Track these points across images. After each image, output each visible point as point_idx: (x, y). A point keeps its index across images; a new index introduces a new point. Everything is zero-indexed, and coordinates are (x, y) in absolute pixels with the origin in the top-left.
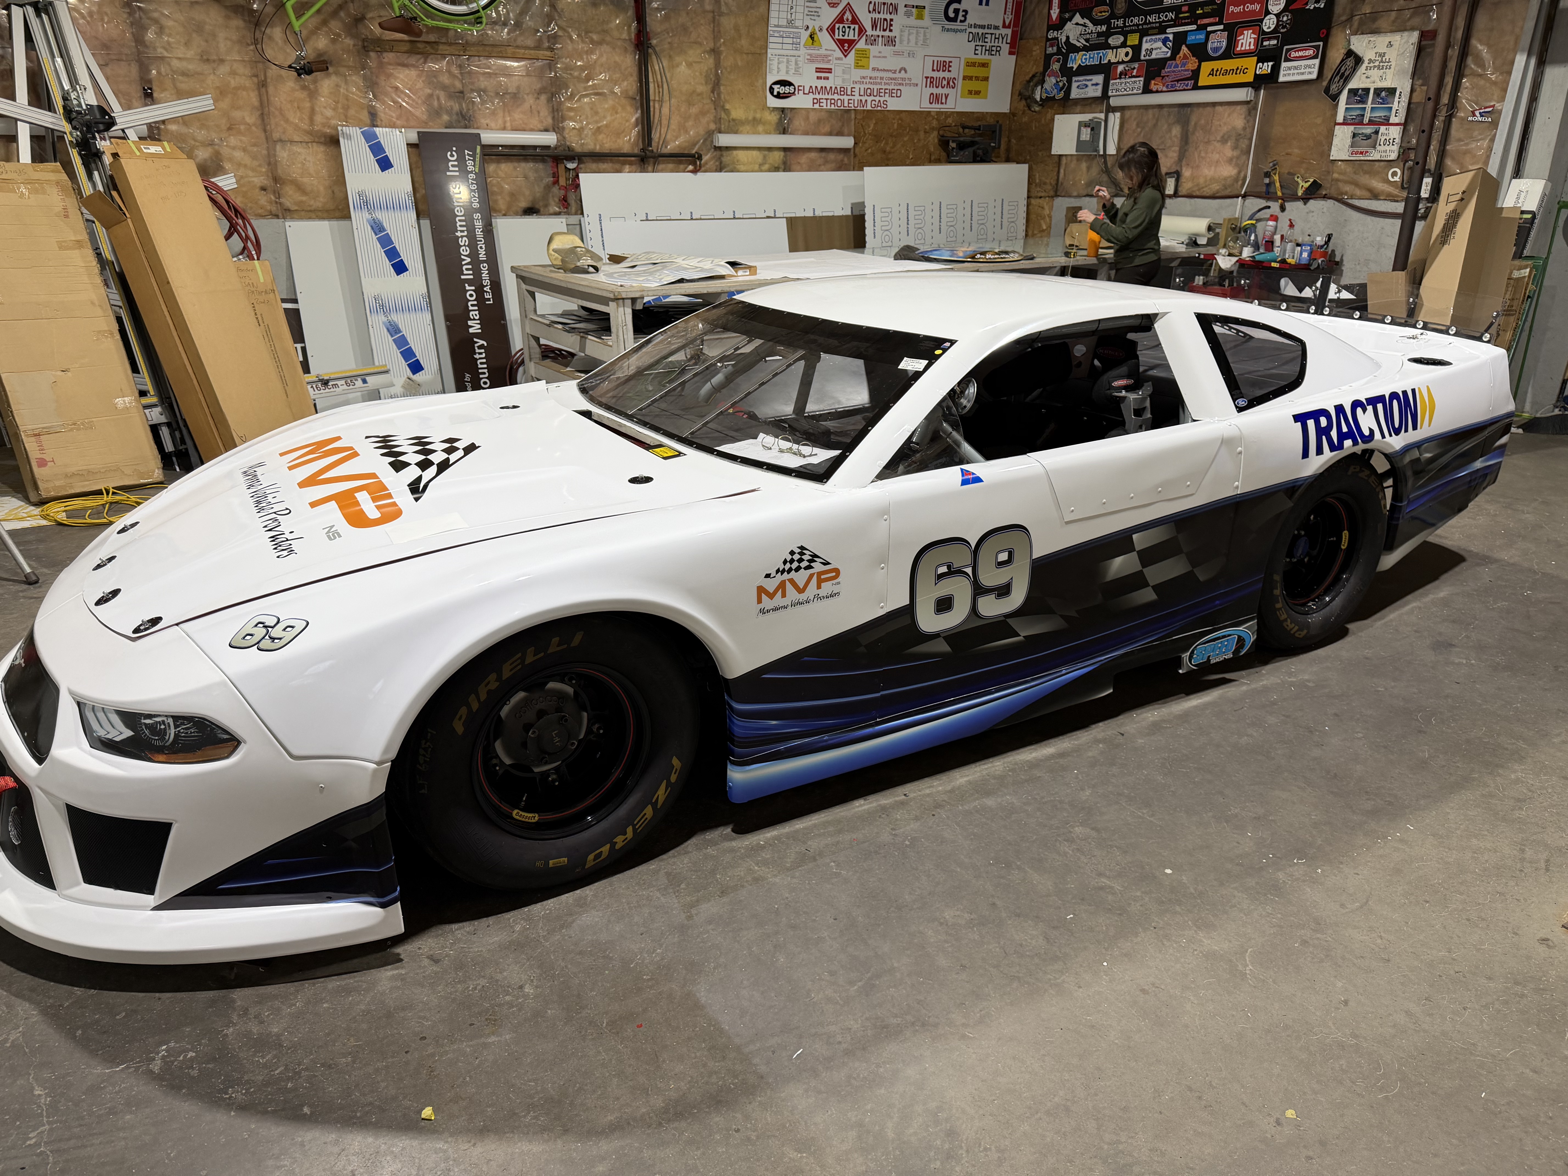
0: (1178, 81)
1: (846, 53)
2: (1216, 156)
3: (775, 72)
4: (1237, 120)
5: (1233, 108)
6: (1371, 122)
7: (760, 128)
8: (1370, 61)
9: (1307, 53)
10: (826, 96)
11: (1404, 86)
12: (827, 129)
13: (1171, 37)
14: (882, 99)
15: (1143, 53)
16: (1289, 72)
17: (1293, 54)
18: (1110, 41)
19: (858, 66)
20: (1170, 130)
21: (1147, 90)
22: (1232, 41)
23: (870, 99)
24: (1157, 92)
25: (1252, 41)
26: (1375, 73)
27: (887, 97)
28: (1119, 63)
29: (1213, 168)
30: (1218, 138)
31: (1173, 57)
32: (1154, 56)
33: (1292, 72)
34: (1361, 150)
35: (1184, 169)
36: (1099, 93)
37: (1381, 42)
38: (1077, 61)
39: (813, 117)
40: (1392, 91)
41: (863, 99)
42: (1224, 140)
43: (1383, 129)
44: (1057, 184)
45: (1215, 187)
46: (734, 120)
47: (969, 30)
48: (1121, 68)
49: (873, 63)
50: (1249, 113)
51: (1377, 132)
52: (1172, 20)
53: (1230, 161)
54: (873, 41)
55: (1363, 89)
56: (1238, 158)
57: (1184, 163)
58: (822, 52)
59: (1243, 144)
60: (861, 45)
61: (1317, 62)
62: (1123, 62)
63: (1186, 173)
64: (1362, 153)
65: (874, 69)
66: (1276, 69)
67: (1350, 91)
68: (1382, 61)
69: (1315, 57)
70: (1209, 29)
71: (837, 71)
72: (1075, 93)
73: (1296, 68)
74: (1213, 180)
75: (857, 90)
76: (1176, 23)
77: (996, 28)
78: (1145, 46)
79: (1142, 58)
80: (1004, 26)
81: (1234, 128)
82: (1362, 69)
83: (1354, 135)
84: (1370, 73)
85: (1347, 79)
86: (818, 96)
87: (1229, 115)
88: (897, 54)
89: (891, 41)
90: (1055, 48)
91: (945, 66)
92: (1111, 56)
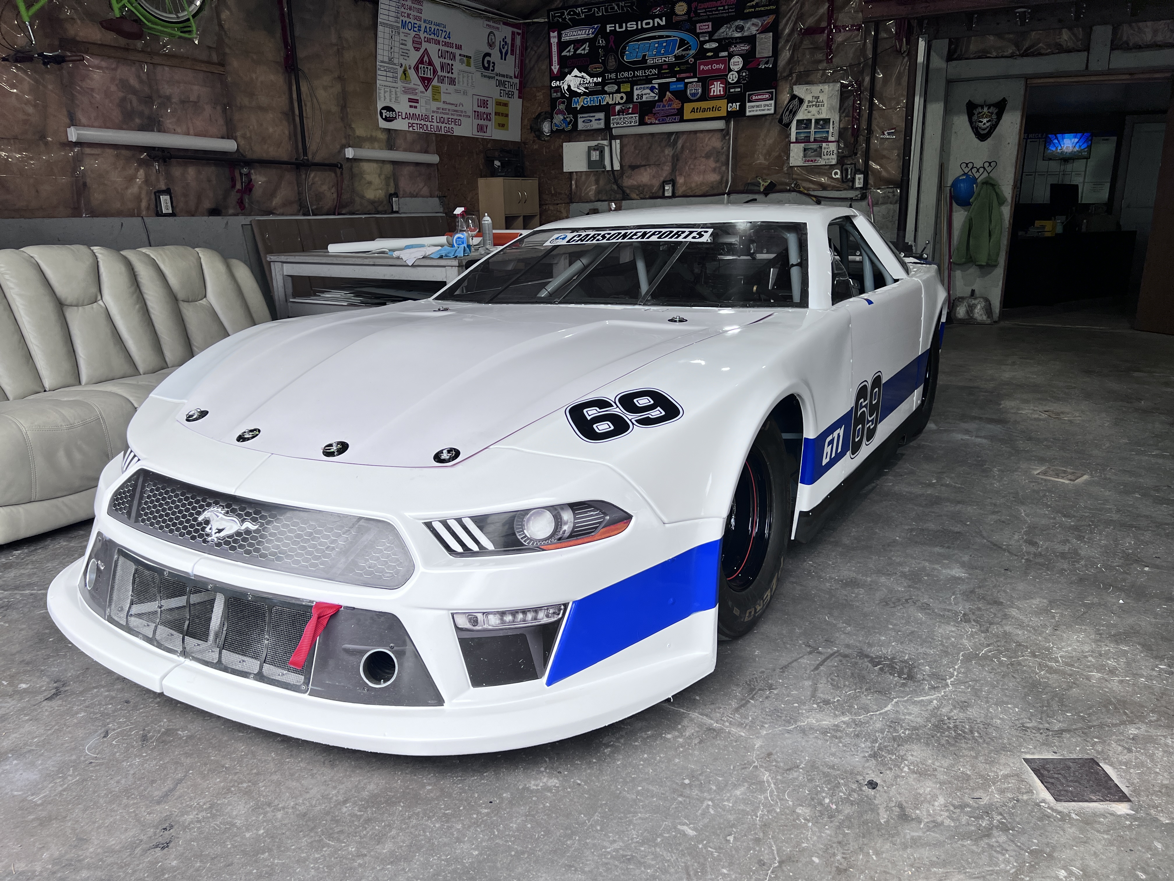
0: (667, 116)
1: (426, 88)
2: (702, 168)
3: (382, 99)
4: (716, 143)
5: (711, 135)
6: (815, 141)
7: (376, 145)
8: (809, 102)
9: (764, 97)
10: (416, 122)
11: (835, 117)
12: (418, 147)
13: (657, 86)
14: (450, 126)
15: (635, 97)
16: (753, 109)
17: (754, 98)
18: (606, 88)
19: (434, 99)
20: (663, 151)
21: (642, 123)
22: (706, 90)
23: (443, 125)
24: (651, 124)
25: (722, 89)
26: (814, 110)
27: (453, 125)
28: (615, 104)
29: (702, 176)
30: (703, 155)
31: (660, 100)
32: (644, 99)
33: (755, 109)
34: (810, 159)
35: (678, 178)
36: (602, 125)
37: (816, 89)
38: (579, 103)
39: (409, 137)
40: (827, 121)
41: (440, 125)
42: (708, 156)
43: (824, 145)
44: (571, 194)
45: (705, 189)
46: (358, 137)
47: (496, 78)
48: (618, 108)
49: (444, 97)
50: (724, 137)
51: (821, 147)
52: (655, 74)
53: (714, 170)
54: (441, 80)
55: (806, 120)
56: (720, 168)
57: (677, 173)
58: (411, 86)
59: (723, 158)
60: (435, 82)
61: (773, 102)
62: (619, 104)
63: (680, 180)
64: (812, 161)
65: (444, 102)
66: (743, 108)
67: (798, 121)
68: (817, 102)
69: (771, 99)
70: (686, 81)
71: (422, 102)
72: (581, 126)
73: (758, 106)
74: (702, 184)
75: (434, 118)
76: (660, 76)
77: (511, 77)
78: (636, 92)
79: (635, 100)
80: (515, 77)
81: (714, 148)
82: (804, 106)
83: (805, 150)
84: (810, 109)
85: (795, 114)
86: (410, 121)
87: (709, 139)
88: (457, 91)
89: (452, 82)
90: (559, 94)
91: (484, 104)
92: (608, 99)
